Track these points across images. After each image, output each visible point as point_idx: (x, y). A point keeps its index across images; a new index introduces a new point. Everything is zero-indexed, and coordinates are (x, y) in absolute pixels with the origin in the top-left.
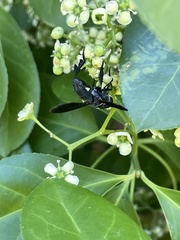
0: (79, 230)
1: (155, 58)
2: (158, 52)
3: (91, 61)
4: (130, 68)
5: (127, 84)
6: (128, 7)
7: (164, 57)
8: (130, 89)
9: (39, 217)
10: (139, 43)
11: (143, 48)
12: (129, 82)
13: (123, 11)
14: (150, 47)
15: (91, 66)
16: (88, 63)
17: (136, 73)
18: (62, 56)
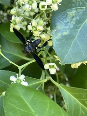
0: (33, 111)
1: (67, 27)
2: (68, 24)
3: (36, 28)
4: (56, 32)
5: (55, 40)
6: (57, 1)
7: (72, 27)
8: (57, 43)
9: (13, 105)
10: (60, 19)
11: (61, 22)
12: (57, 39)
13: (54, 3)
14: (65, 21)
15: (36, 30)
16: (34, 29)
17: (59, 35)
18: (16, 23)
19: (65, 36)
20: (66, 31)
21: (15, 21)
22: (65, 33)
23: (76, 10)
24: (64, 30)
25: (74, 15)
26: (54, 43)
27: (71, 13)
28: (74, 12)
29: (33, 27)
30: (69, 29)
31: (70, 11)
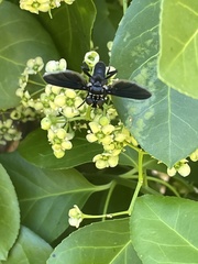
5: (139, 135)
8: (144, 138)
12: (140, 132)
15: (104, 136)
16: (100, 135)
17: (141, 123)
18: (60, 140)
19: (151, 120)
20: (148, 111)
21: (56, 137)
22: (149, 115)
23: (146, 66)
24: (145, 110)
25: (146, 76)
26: (140, 140)
27: (139, 76)
28: (144, 71)
29: (96, 135)
30: (150, 104)
31: (136, 74)
